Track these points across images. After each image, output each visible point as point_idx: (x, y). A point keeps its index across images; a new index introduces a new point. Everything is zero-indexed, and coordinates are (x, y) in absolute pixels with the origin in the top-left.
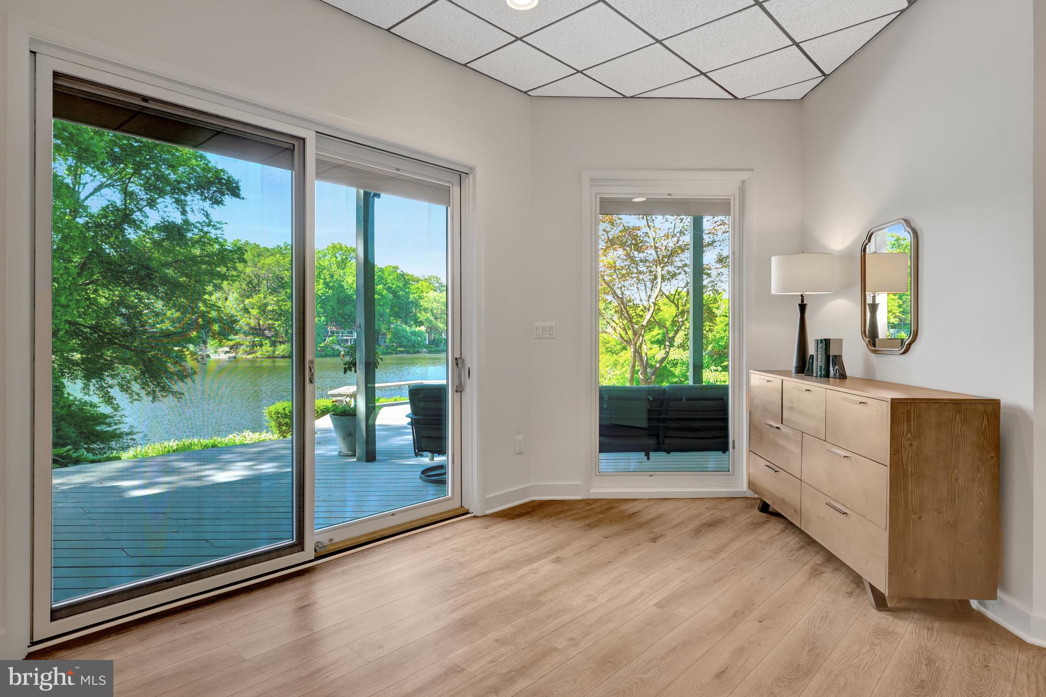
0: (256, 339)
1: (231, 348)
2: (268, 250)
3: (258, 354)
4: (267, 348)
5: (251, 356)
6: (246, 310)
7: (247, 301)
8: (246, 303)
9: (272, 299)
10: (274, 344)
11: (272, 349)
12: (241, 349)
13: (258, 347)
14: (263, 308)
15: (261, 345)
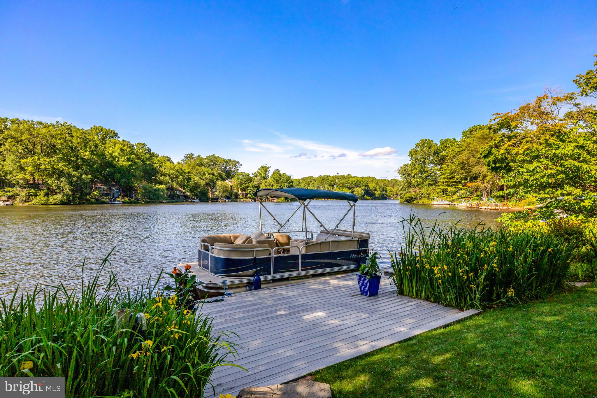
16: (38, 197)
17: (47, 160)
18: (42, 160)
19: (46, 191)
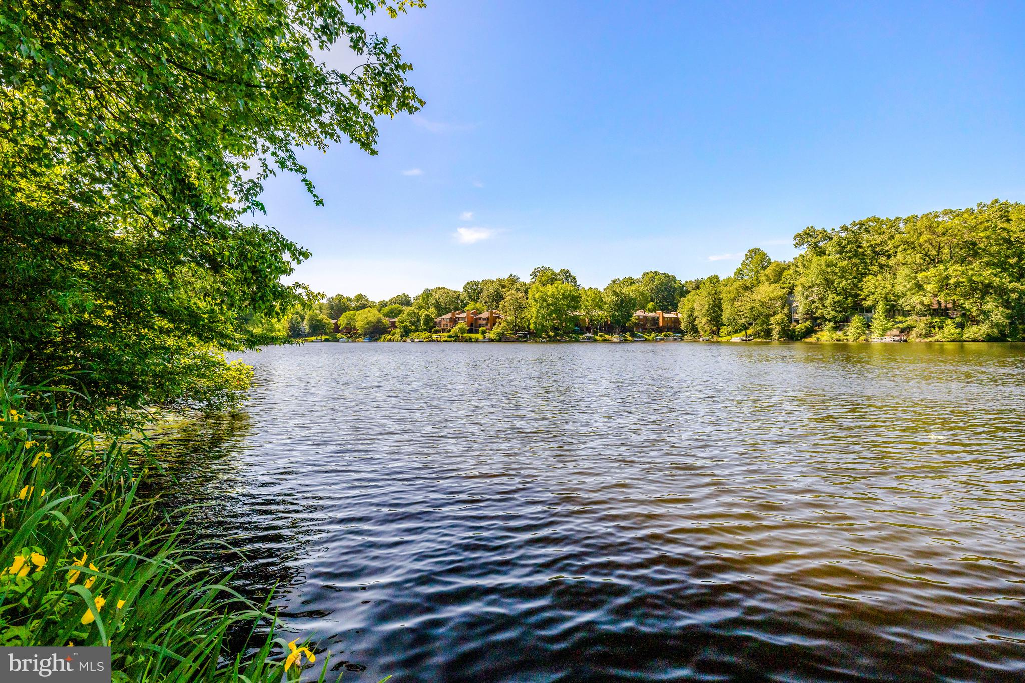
0: (934, 321)
1: (902, 331)
2: (952, 212)
3: (938, 337)
4: (950, 329)
5: (928, 340)
6: (919, 287)
7: (920, 276)
8: (919, 279)
9: (955, 271)
10: (961, 326)
11: (958, 330)
12: (914, 333)
13: (937, 329)
14: (944, 284)
15: (941, 328)
16: (946, 330)
17: (960, 268)
18: (951, 270)
19: (958, 320)
